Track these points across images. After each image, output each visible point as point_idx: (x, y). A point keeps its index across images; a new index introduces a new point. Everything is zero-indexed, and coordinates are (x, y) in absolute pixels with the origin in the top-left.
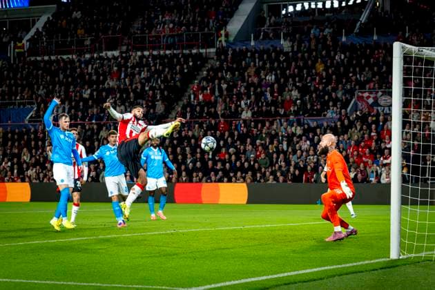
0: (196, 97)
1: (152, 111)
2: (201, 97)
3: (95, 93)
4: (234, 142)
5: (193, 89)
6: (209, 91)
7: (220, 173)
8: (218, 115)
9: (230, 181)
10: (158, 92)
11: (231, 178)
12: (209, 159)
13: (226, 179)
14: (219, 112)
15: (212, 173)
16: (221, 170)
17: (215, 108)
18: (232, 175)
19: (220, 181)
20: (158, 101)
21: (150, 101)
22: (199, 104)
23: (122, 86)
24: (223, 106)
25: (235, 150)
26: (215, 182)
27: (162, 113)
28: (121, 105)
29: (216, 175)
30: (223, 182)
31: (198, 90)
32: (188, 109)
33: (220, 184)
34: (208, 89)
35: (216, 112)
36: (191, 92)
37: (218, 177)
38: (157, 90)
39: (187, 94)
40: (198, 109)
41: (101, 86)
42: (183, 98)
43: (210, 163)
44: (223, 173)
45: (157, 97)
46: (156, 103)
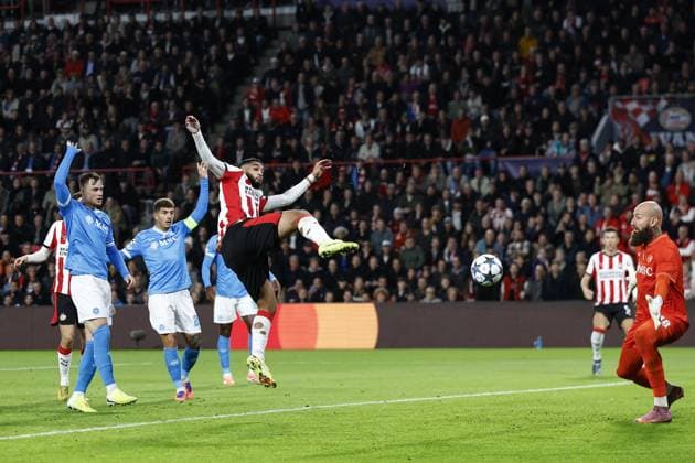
0: (256, 114)
1: (158, 146)
2: (266, 114)
3: (30, 107)
4: (344, 212)
5: (247, 96)
6: (282, 101)
7: (317, 281)
8: (306, 153)
9: (338, 299)
10: (172, 103)
11: (342, 292)
12: (291, 252)
13: (329, 296)
14: (308, 149)
15: (299, 282)
16: (316, 274)
17: (299, 137)
18: (342, 285)
19: (318, 298)
20: (171, 124)
21: (154, 126)
22: (263, 128)
23: (90, 92)
24: (317, 136)
25: (347, 232)
26: (306, 301)
27: (181, 151)
28: (89, 134)
29: (307, 285)
30: (322, 301)
31: (260, 97)
32: (240, 142)
33: (319, 307)
34: (282, 95)
35: (301, 148)
36: (245, 103)
37: (313, 289)
38: (170, 100)
39: (235, 108)
40: (260, 140)
41: (42, 92)
42: (227, 118)
43: (293, 260)
44: (322, 281)
45: (168, 116)
46: (168, 128)
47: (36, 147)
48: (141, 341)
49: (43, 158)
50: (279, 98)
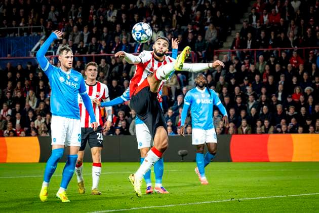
0: (260, 18)
1: (199, 38)
2: (266, 18)
3: (123, 16)
4: (311, 78)
5: (255, 8)
6: (277, 10)
7: (293, 120)
8: (290, 41)
9: (306, 131)
10: (209, 12)
11: (308, 127)
12: (278, 102)
13: (300, 129)
14: (290, 39)
15: (283, 121)
16: (293, 116)
17: (285, 32)
18: (308, 122)
19: (294, 131)
20: (208, 24)
21: (198, 26)
22: (263, 27)
23: (160, 5)
24: (296, 31)
25: (312, 90)
26: (286, 132)
27: (214, 41)
28: (159, 31)
29: (287, 123)
30: (296, 132)
31: (261, 8)
32: (249, 35)
33: (294, 136)
35: (286, 38)
36: (253, 11)
37: (290, 126)
38: (208, 10)
39: (247, 15)
40: (262, 34)
41: (131, 5)
42: (242, 21)
43: (279, 107)
44: (297, 120)
45: (207, 19)
46: (206, 27)
47: (127, 39)
48: (184, 157)
49: (131, 45)
50: (275, 8)
